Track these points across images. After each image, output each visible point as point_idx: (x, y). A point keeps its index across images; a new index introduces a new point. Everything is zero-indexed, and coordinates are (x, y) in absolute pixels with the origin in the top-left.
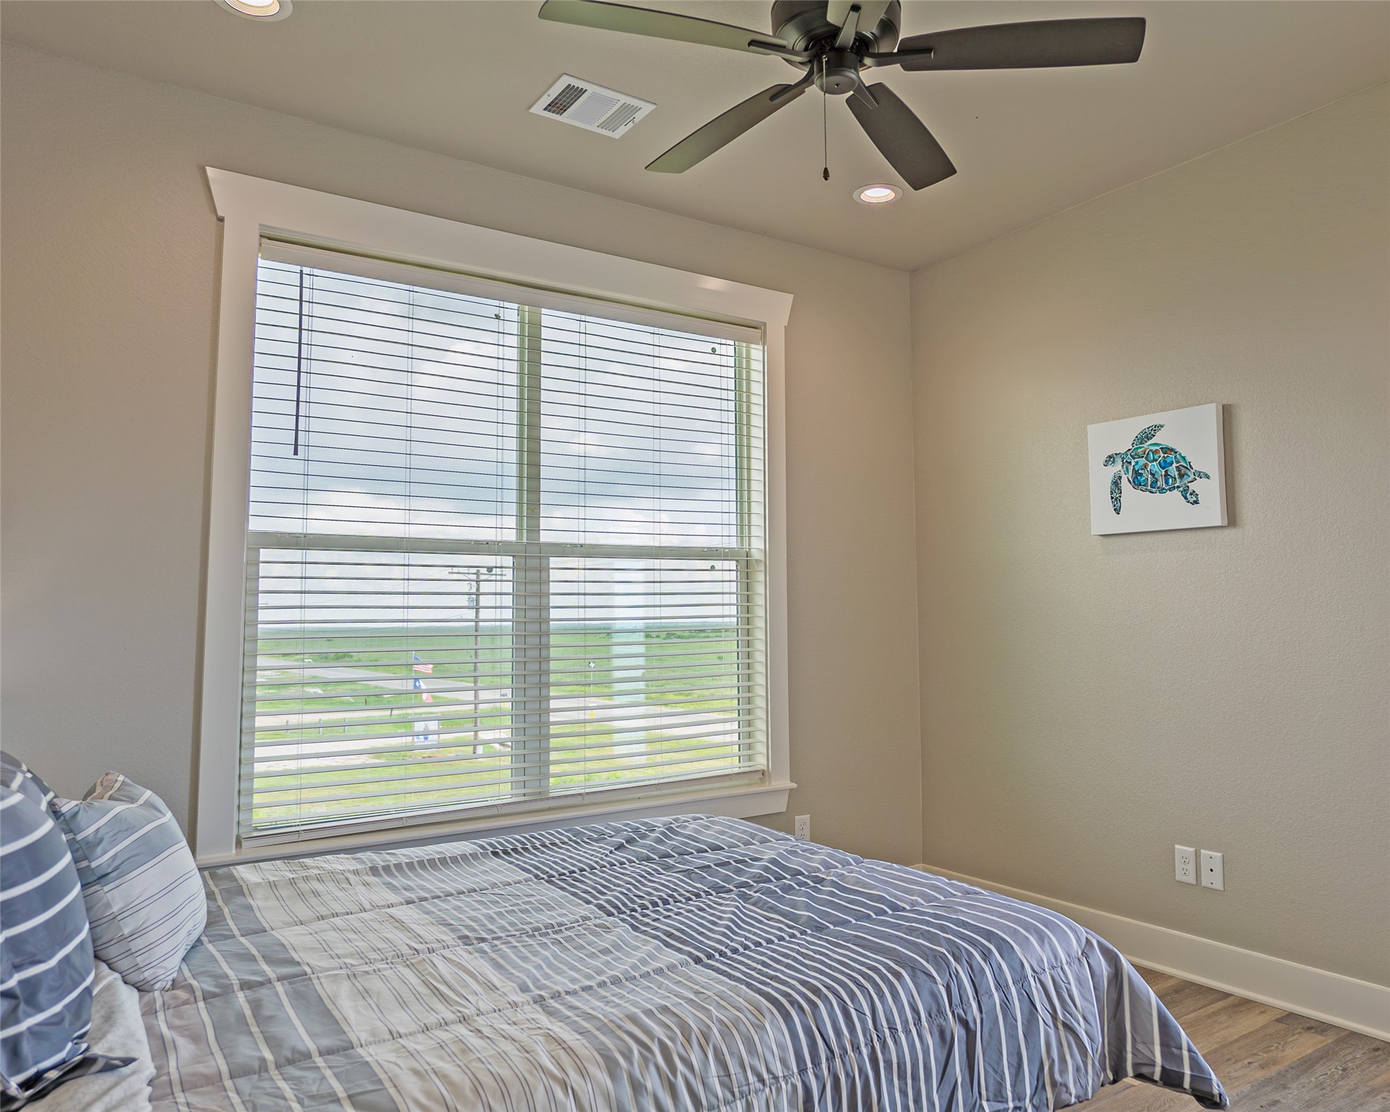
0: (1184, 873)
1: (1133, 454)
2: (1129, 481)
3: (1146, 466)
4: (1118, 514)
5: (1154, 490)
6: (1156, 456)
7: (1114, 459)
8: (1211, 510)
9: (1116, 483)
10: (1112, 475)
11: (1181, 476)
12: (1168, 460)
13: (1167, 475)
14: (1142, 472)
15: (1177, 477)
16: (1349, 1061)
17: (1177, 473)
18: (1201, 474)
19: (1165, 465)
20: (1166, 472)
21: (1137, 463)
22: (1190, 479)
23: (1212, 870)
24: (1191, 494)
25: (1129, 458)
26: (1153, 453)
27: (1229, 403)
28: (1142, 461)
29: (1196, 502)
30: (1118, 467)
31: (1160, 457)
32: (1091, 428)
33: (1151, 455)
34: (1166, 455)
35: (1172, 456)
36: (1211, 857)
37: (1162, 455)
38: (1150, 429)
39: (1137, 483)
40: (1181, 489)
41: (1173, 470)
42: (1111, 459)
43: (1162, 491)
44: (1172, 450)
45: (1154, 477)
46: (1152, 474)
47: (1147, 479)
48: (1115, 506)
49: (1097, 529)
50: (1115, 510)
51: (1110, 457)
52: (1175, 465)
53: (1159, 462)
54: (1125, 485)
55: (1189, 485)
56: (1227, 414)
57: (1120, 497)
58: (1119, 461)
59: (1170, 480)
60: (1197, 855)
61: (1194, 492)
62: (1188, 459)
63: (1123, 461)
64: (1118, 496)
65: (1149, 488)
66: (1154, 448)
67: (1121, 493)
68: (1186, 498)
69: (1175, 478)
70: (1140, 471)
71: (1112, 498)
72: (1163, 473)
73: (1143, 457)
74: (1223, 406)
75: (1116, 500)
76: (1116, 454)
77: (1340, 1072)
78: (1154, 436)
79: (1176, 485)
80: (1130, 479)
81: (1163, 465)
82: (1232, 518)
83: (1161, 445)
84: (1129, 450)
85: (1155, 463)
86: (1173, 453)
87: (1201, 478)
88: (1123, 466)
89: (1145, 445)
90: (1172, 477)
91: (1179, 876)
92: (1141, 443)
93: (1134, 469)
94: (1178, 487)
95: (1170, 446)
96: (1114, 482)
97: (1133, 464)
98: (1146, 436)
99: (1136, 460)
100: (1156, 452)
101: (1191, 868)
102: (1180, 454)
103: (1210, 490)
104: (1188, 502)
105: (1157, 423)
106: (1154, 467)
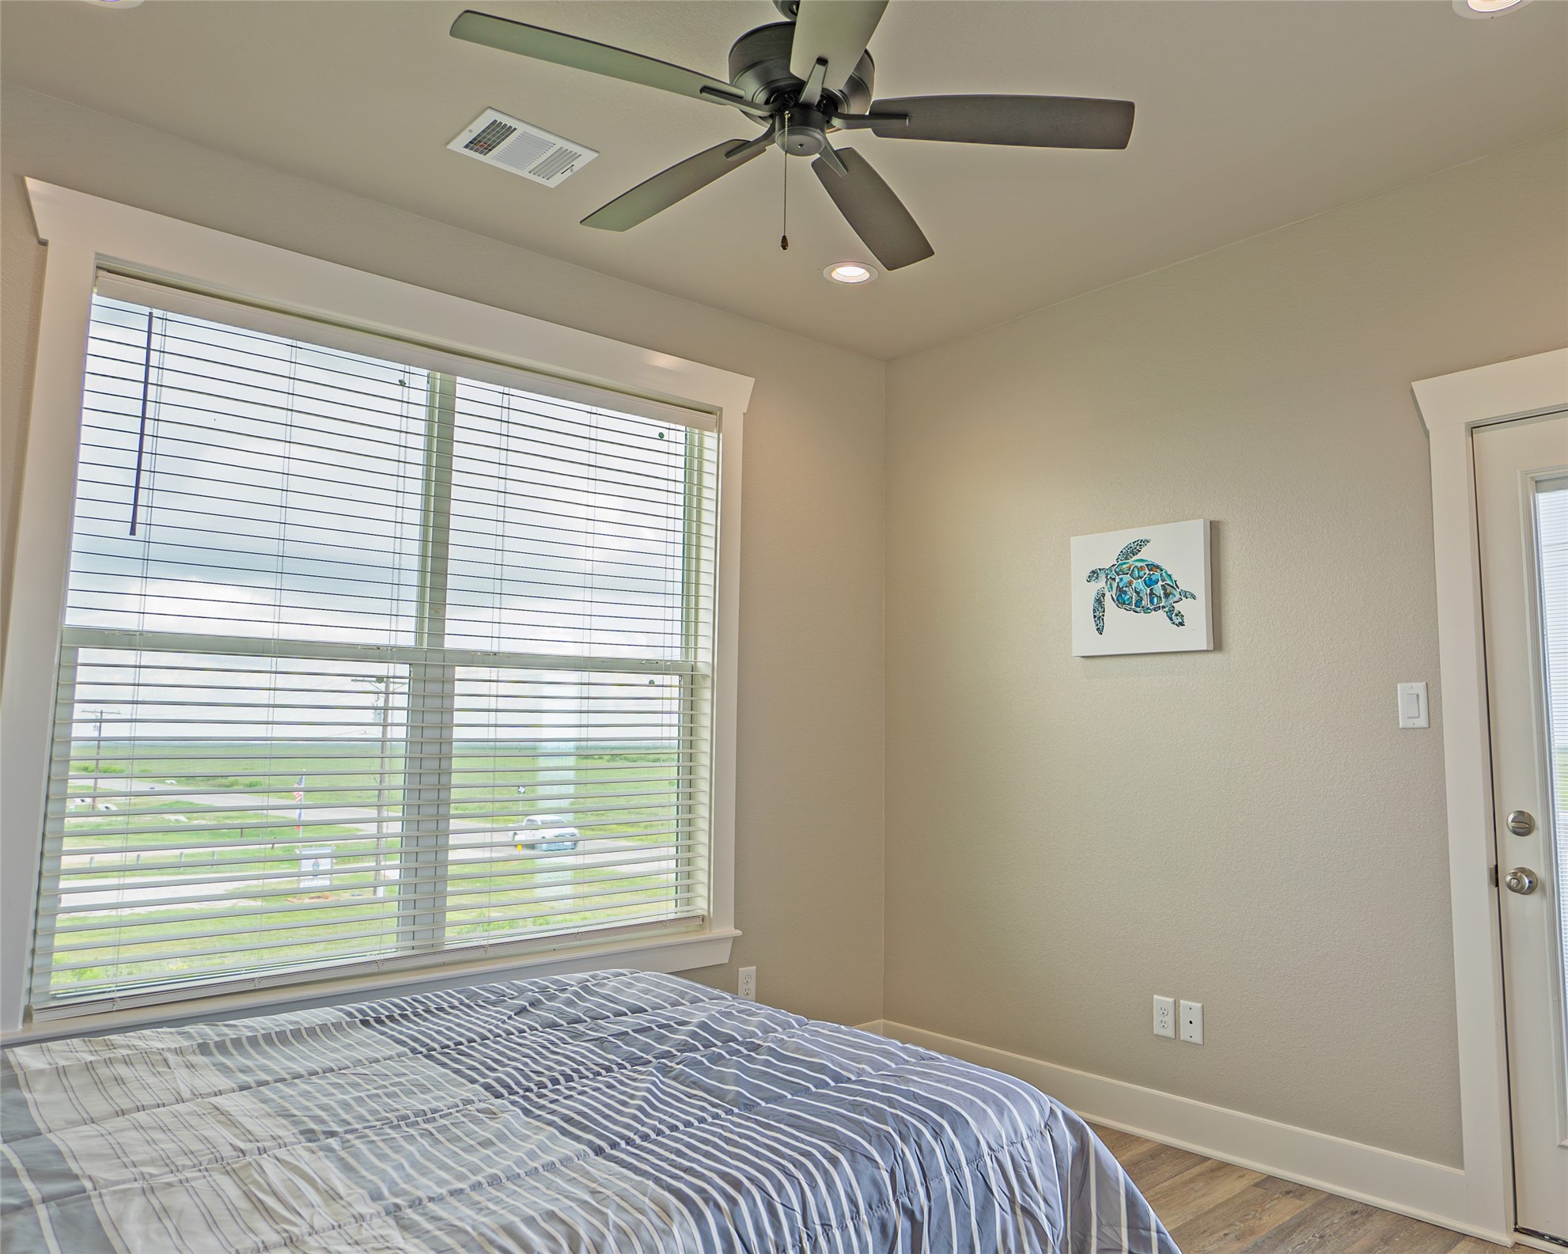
0: (1162, 1026)
1: (1117, 570)
2: (1113, 598)
3: (1130, 583)
4: (1101, 634)
5: (1138, 609)
6: (1141, 573)
7: (1097, 575)
8: (1196, 634)
9: (1099, 601)
10: (1096, 592)
11: (1167, 595)
12: (1154, 578)
13: (1152, 593)
14: (1127, 589)
15: (1162, 596)
16: (1327, 1227)
17: (1162, 592)
18: (1187, 594)
19: (1150, 583)
20: (1151, 590)
21: (1121, 579)
22: (1176, 599)
23: (1191, 1022)
24: (1176, 615)
25: (1113, 574)
26: (1138, 570)
27: (1217, 520)
28: (1127, 578)
29: (1181, 624)
30: (1101, 583)
31: (1145, 574)
32: (1074, 540)
33: (1136, 572)
34: (1151, 573)
35: (1158, 574)
36: (1191, 1008)
37: (1148, 572)
38: (1136, 544)
39: (1121, 601)
40: (1167, 609)
41: (1158, 589)
42: (1094, 575)
43: (1146, 610)
44: (1157, 567)
45: (1138, 596)
46: (1136, 592)
47: (1132, 598)
48: (1097, 625)
49: (1079, 650)
50: (1098, 629)
51: (1093, 572)
52: (1160, 583)
53: (1144, 580)
54: (1108, 602)
55: (1174, 605)
56: (1215, 531)
57: (1103, 615)
58: (1102, 576)
59: (1155, 599)
60: (1176, 1005)
61: (1180, 613)
62: (1174, 578)
63: (1106, 577)
64: (1101, 614)
65: (1133, 607)
66: (1139, 564)
67: (1104, 612)
68: (1171, 619)
69: (1160, 598)
70: (1124, 589)
71: (1095, 617)
72: (1148, 592)
73: (1127, 574)
74: (1211, 523)
75: (1099, 618)
76: (1100, 569)
77: (1318, 1240)
78: (1139, 551)
79: (1161, 605)
80: (1114, 596)
81: (1148, 582)
82: (1218, 643)
83: (1147, 561)
84: (1114, 565)
85: (1140, 581)
86: (1158, 571)
87: (1187, 598)
88: (1106, 582)
89: (1130, 561)
90: (1157, 596)
91: (1157, 1030)
92: (1126, 559)
93: (1118, 585)
94: (1163, 607)
95: (1156, 562)
96: (1098, 600)
97: (1117, 580)
98: (1132, 550)
99: (1120, 577)
100: (1142, 568)
101: (1170, 1019)
102: (1166, 572)
103: (1196, 611)
104: (1174, 623)
105: (1143, 538)
106: (1139, 584)
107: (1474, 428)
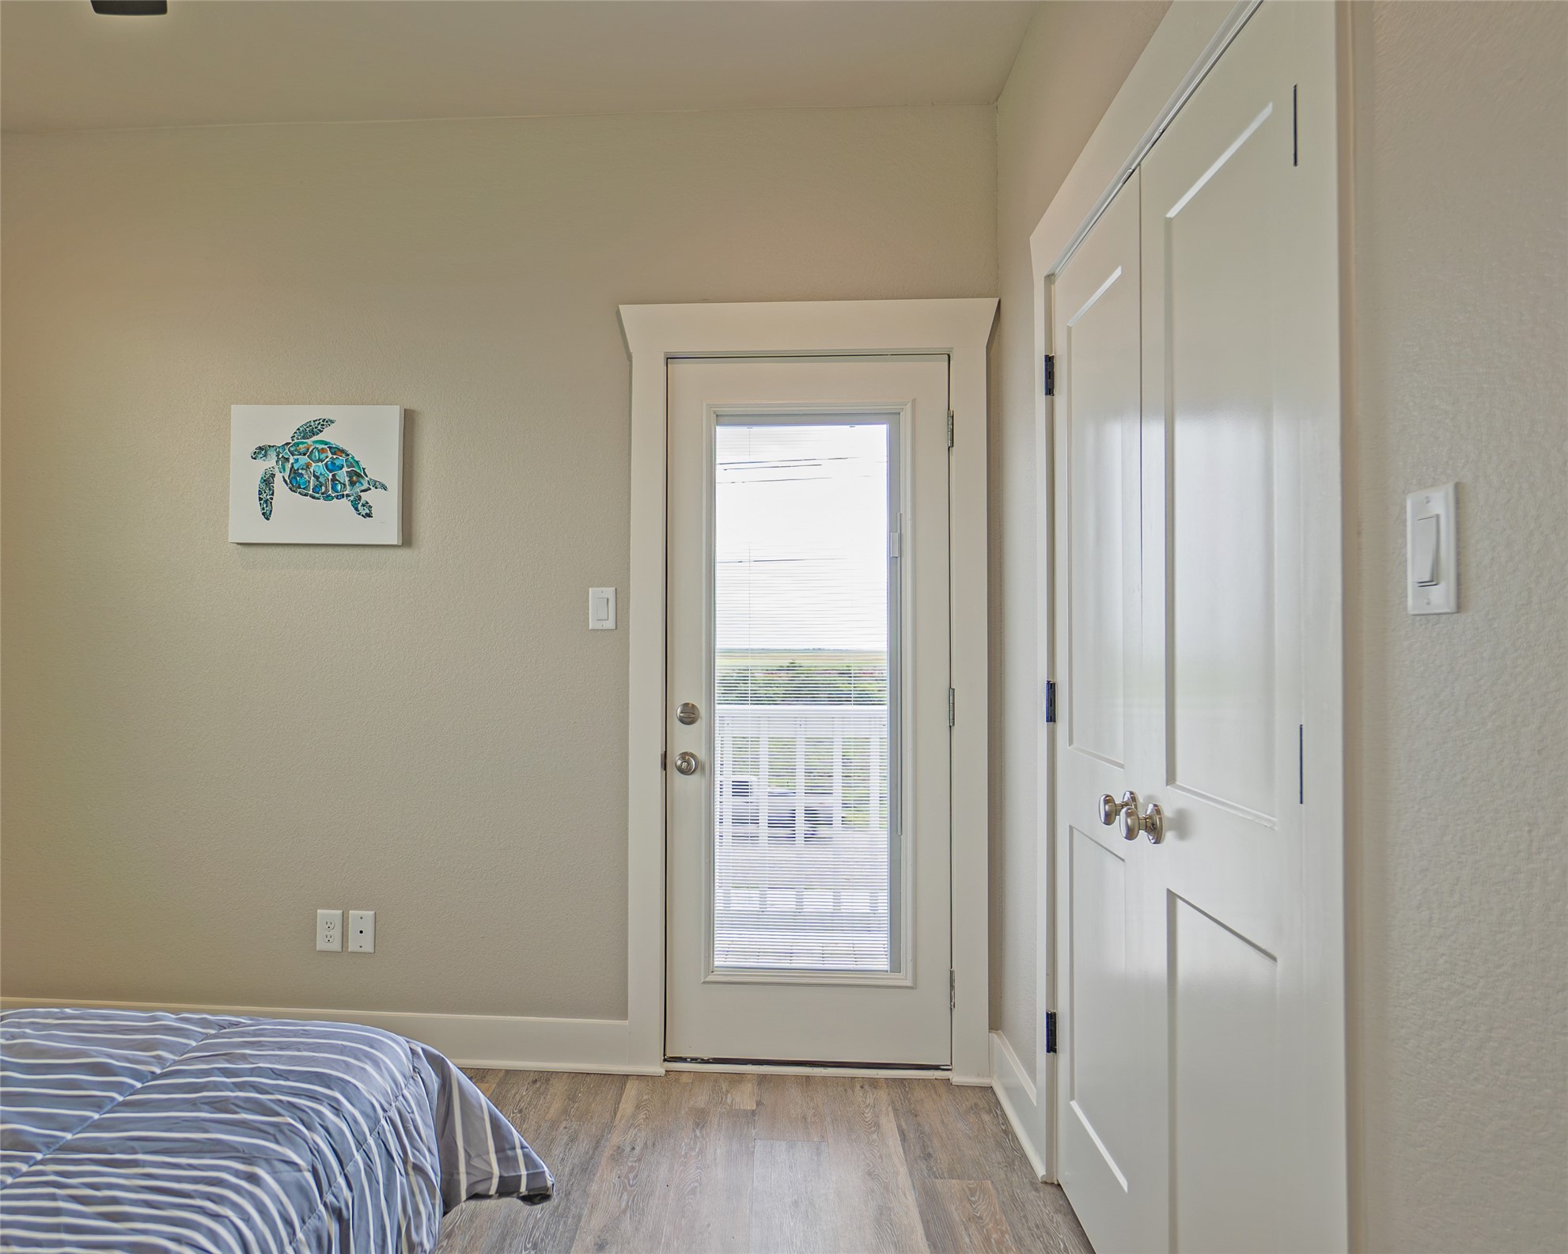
0: (327, 940)
1: (292, 449)
2: (285, 480)
3: (308, 466)
4: (268, 519)
5: (317, 495)
6: (323, 456)
7: (266, 452)
8: (385, 527)
9: (268, 481)
10: (263, 471)
11: (352, 483)
12: (338, 463)
13: (334, 479)
14: (304, 472)
15: (347, 483)
16: (520, 1101)
17: (347, 479)
18: (377, 484)
19: (332, 467)
20: (334, 476)
21: (297, 460)
22: (363, 488)
23: (361, 932)
24: (363, 505)
25: (286, 453)
26: (318, 451)
27: (412, 408)
28: (304, 460)
29: (369, 515)
30: (271, 462)
31: (327, 457)
32: (235, 409)
33: (317, 454)
34: (335, 457)
35: (342, 459)
36: (362, 918)
37: (330, 456)
38: (317, 422)
39: (295, 482)
40: (352, 498)
41: (343, 475)
42: (262, 451)
43: (328, 498)
44: (343, 451)
45: (317, 480)
46: (314, 475)
47: (309, 482)
48: (263, 509)
49: (235, 536)
50: (263, 514)
51: (260, 448)
52: (345, 469)
53: (326, 464)
54: (279, 484)
55: (362, 494)
56: (409, 420)
57: (272, 499)
58: (273, 454)
59: (339, 487)
60: (344, 918)
61: (367, 503)
62: (362, 464)
63: (278, 456)
64: (268, 497)
65: (311, 492)
66: (320, 447)
67: (273, 494)
68: (357, 509)
69: (345, 485)
70: (300, 471)
71: (260, 499)
72: (330, 477)
73: (305, 454)
74: (405, 410)
75: (266, 501)
76: (269, 446)
78: (321, 431)
79: (345, 493)
80: (287, 479)
81: (330, 467)
82: (407, 538)
83: (330, 443)
84: (288, 444)
85: (320, 464)
86: (344, 455)
87: (376, 488)
88: (277, 462)
89: (309, 441)
90: (341, 483)
91: (321, 945)
92: (304, 438)
93: (292, 467)
94: (348, 496)
95: (342, 446)
96: (265, 481)
97: (292, 460)
98: (310, 430)
99: (295, 457)
100: (322, 451)
101: (337, 933)
102: (353, 458)
103: (386, 503)
104: (359, 514)
105: (327, 417)
106: (318, 468)
107: (669, 359)
